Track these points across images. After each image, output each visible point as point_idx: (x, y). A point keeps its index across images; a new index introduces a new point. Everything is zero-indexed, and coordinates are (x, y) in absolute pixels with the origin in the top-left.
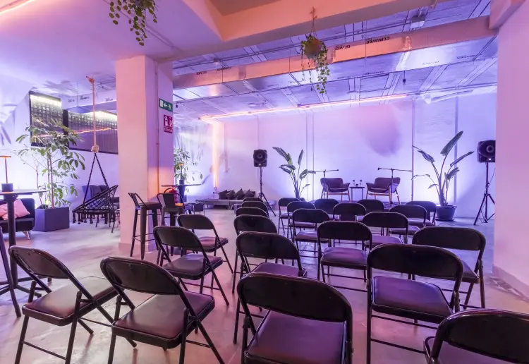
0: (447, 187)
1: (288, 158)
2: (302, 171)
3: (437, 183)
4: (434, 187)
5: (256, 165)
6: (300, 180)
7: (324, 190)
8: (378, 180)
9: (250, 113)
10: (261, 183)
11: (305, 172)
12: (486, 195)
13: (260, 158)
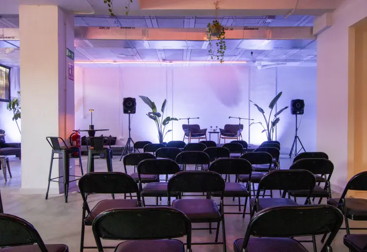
0: (273, 132)
1: (153, 106)
2: (164, 118)
3: (266, 128)
4: (265, 132)
5: (125, 112)
6: (163, 126)
7: (186, 134)
8: (227, 126)
9: (115, 62)
10: (130, 129)
11: (168, 119)
12: (296, 137)
13: (129, 105)
